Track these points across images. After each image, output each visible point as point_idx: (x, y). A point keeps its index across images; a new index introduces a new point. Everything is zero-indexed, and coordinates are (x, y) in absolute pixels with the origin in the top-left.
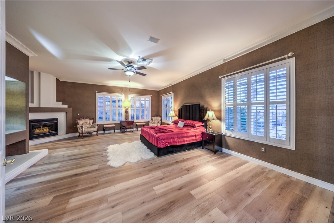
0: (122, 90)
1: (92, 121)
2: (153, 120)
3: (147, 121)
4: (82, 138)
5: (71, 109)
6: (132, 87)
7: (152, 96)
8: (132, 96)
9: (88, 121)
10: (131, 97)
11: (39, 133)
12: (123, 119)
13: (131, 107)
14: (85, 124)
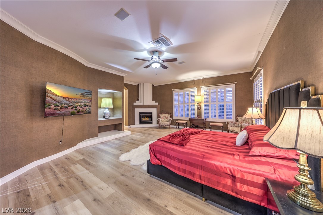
0: (195, 83)
1: (170, 115)
2: (239, 121)
3: (226, 122)
4: (159, 129)
5: (159, 105)
6: (205, 77)
7: (236, 83)
8: (206, 88)
9: (167, 115)
10: (204, 89)
11: (144, 121)
12: (196, 116)
13: (205, 102)
14: (165, 117)
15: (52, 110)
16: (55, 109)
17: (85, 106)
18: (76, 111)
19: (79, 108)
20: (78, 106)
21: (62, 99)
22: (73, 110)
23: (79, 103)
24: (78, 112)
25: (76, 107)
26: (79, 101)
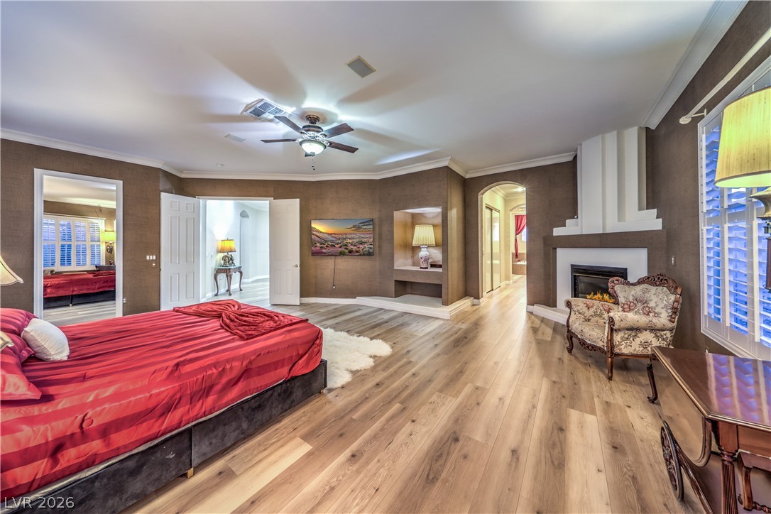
14: (640, 306)
15: (319, 248)
16: (321, 247)
17: (361, 243)
18: (347, 251)
19: (350, 247)
20: (350, 243)
21: (327, 236)
22: (343, 249)
23: (350, 239)
24: (351, 252)
25: (346, 245)
26: (350, 236)
